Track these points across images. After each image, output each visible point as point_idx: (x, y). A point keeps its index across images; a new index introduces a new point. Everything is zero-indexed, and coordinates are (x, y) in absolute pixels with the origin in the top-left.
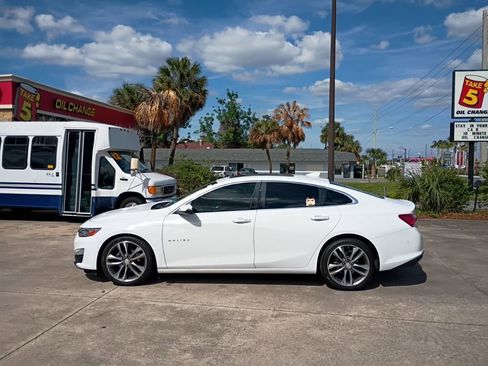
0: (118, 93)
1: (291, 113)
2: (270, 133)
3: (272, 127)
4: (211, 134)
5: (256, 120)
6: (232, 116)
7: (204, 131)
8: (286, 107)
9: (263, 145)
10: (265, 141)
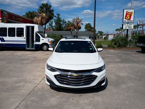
0: (27, 14)
1: (78, 21)
2: (72, 26)
3: (73, 25)
4: (52, 27)
5: (66, 22)
6: (59, 21)
7: (50, 25)
8: (76, 19)
9: (70, 30)
10: (71, 29)
